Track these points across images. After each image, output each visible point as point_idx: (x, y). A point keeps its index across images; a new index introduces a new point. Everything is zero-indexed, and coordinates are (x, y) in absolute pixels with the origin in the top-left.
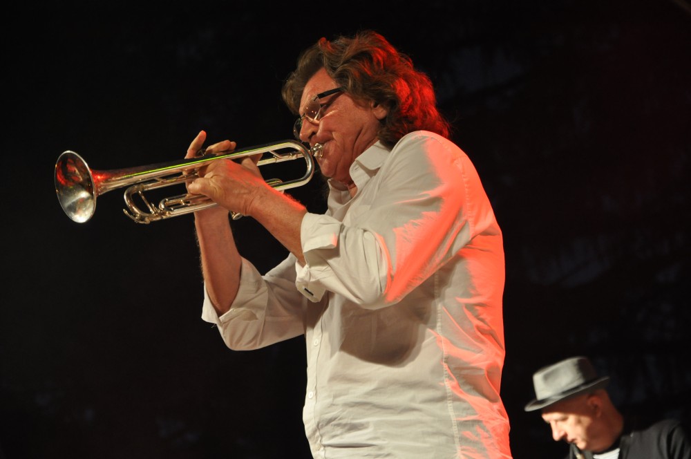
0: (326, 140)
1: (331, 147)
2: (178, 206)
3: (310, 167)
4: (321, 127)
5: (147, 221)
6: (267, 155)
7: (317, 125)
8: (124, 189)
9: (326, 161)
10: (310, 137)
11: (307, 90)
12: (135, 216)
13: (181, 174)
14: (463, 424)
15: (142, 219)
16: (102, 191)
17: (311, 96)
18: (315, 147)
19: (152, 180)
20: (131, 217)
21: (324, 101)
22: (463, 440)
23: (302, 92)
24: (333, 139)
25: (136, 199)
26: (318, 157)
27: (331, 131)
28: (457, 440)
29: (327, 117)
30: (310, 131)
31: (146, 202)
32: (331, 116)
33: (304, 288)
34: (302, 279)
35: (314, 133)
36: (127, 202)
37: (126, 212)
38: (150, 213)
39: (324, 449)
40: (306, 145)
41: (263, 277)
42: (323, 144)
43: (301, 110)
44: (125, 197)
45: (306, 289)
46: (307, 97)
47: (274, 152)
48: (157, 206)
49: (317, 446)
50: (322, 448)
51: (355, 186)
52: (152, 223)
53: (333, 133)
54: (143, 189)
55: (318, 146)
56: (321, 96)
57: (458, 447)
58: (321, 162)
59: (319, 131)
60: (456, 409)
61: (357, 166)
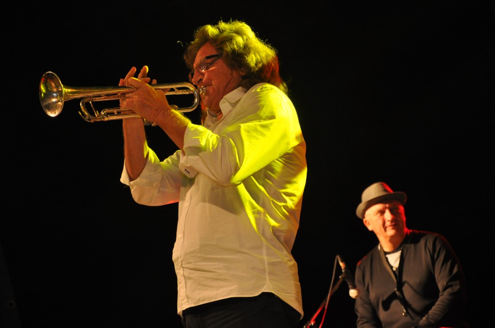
0: (208, 84)
1: (211, 90)
2: (112, 114)
3: (196, 100)
4: (206, 76)
5: (92, 121)
6: (172, 90)
7: (203, 74)
8: (81, 99)
9: (207, 98)
10: (199, 82)
11: (199, 54)
12: (85, 117)
13: (117, 94)
14: (272, 264)
15: (89, 119)
16: (68, 99)
17: (202, 58)
18: (201, 88)
19: (100, 96)
20: (83, 117)
21: (209, 61)
22: (271, 273)
23: (196, 54)
24: (212, 85)
25: (87, 106)
26: (202, 94)
27: (211, 80)
28: (267, 274)
29: (210, 71)
30: (199, 78)
31: (93, 108)
32: (212, 70)
33: (184, 168)
34: (182, 164)
35: (201, 80)
36: (82, 107)
37: (80, 114)
38: (95, 116)
39: (183, 270)
40: (196, 86)
41: (161, 163)
42: (206, 87)
43: (195, 65)
44: (81, 104)
45: (185, 170)
46: (199, 58)
47: (176, 89)
48: (100, 112)
49: (179, 267)
50: (182, 269)
51: (222, 113)
52: (95, 122)
53: (213, 81)
54: (93, 100)
55: (203, 88)
56: (208, 58)
57: (267, 277)
58: (203, 98)
59: (204, 79)
60: (268, 254)
61: (225, 101)
